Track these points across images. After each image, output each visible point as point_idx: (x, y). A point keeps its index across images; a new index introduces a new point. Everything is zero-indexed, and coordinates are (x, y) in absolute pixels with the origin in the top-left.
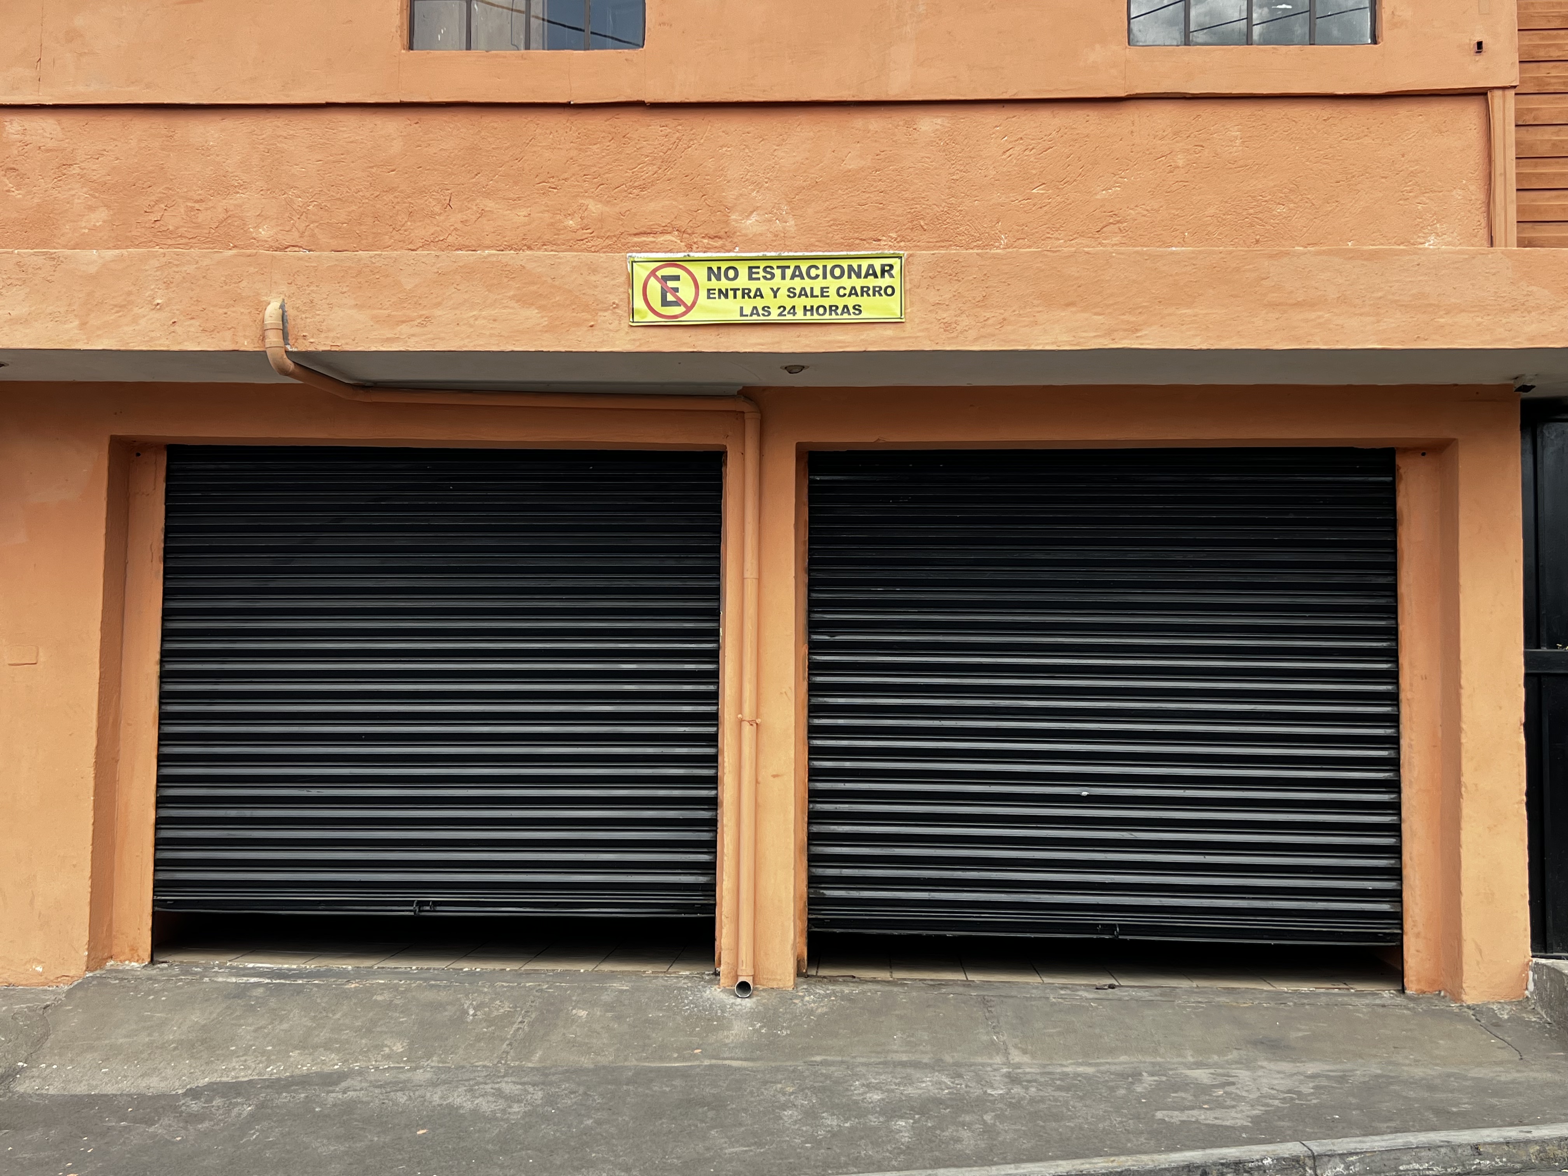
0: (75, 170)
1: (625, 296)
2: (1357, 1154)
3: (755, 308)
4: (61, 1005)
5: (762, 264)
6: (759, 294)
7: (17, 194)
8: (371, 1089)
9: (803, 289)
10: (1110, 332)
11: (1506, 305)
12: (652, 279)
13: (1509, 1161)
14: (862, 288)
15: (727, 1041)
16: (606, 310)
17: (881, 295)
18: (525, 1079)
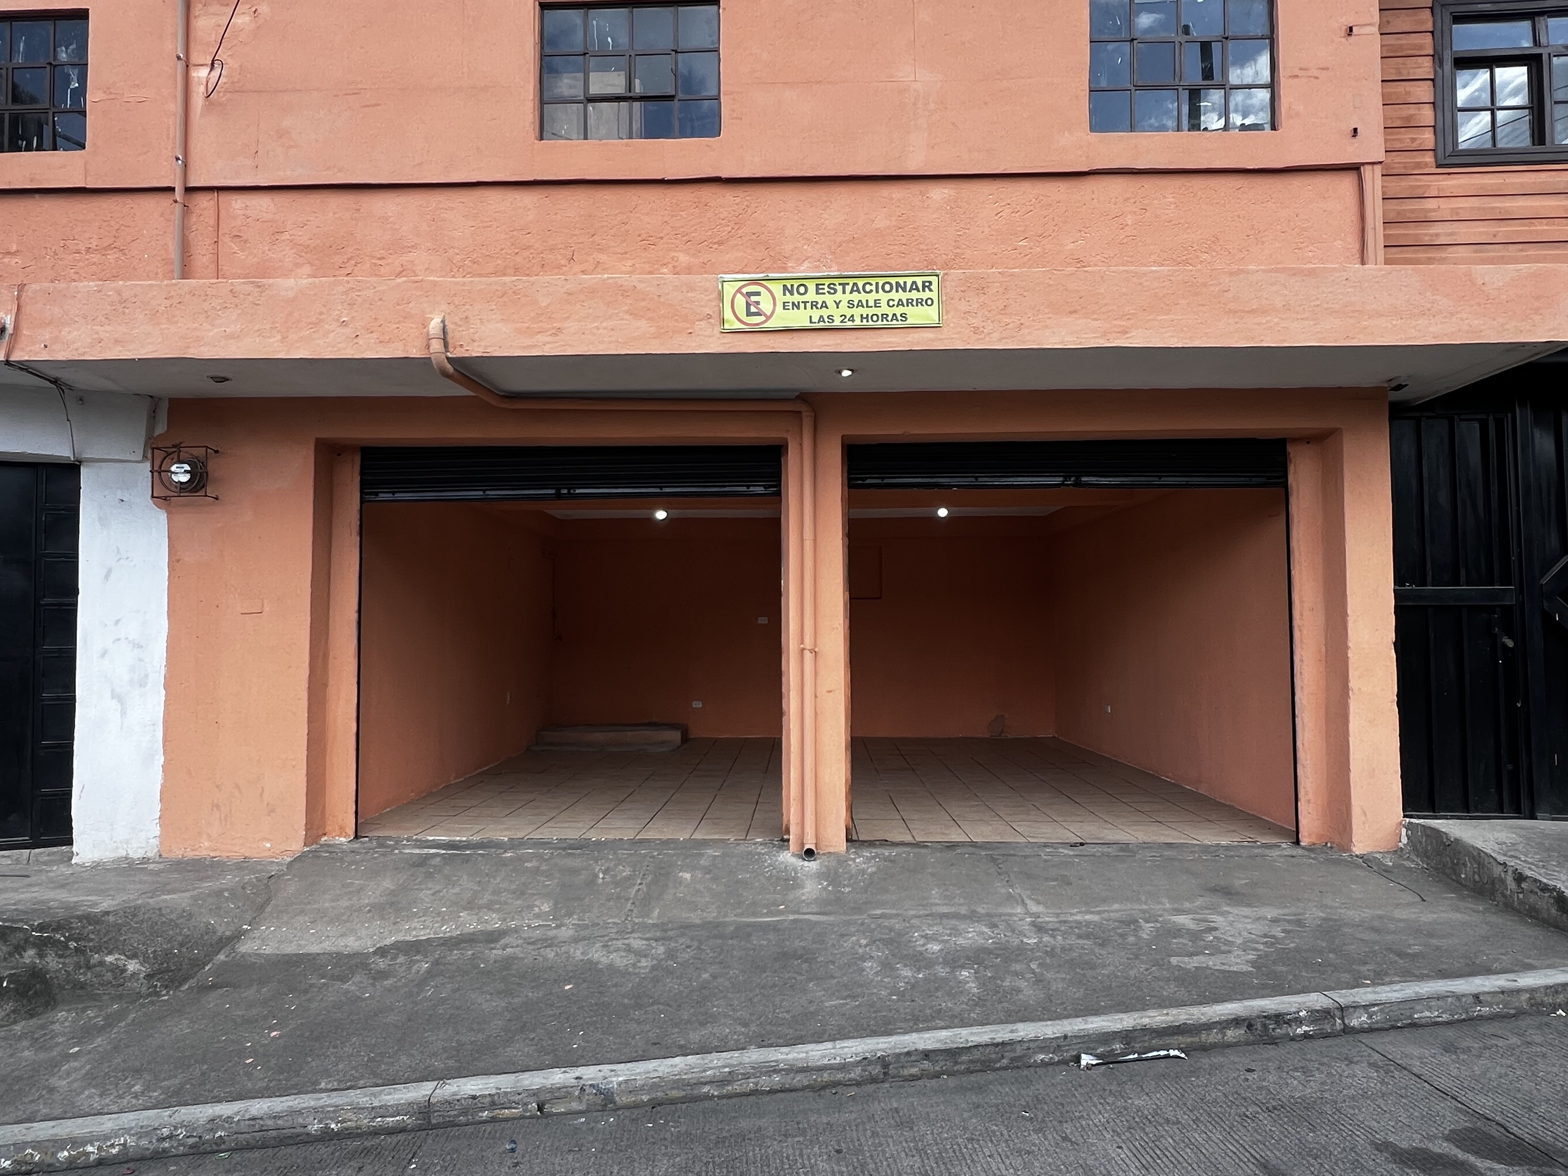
0: (286, 236)
1: (717, 308)
2: (1377, 1005)
3: (821, 317)
4: (283, 875)
5: (827, 282)
6: (824, 305)
7: (241, 255)
8: (525, 946)
9: (860, 301)
10: (1105, 334)
11: (1416, 310)
12: (739, 295)
13: (1504, 1007)
14: (907, 300)
15: (804, 898)
16: (701, 320)
17: (922, 305)
18: (647, 936)
